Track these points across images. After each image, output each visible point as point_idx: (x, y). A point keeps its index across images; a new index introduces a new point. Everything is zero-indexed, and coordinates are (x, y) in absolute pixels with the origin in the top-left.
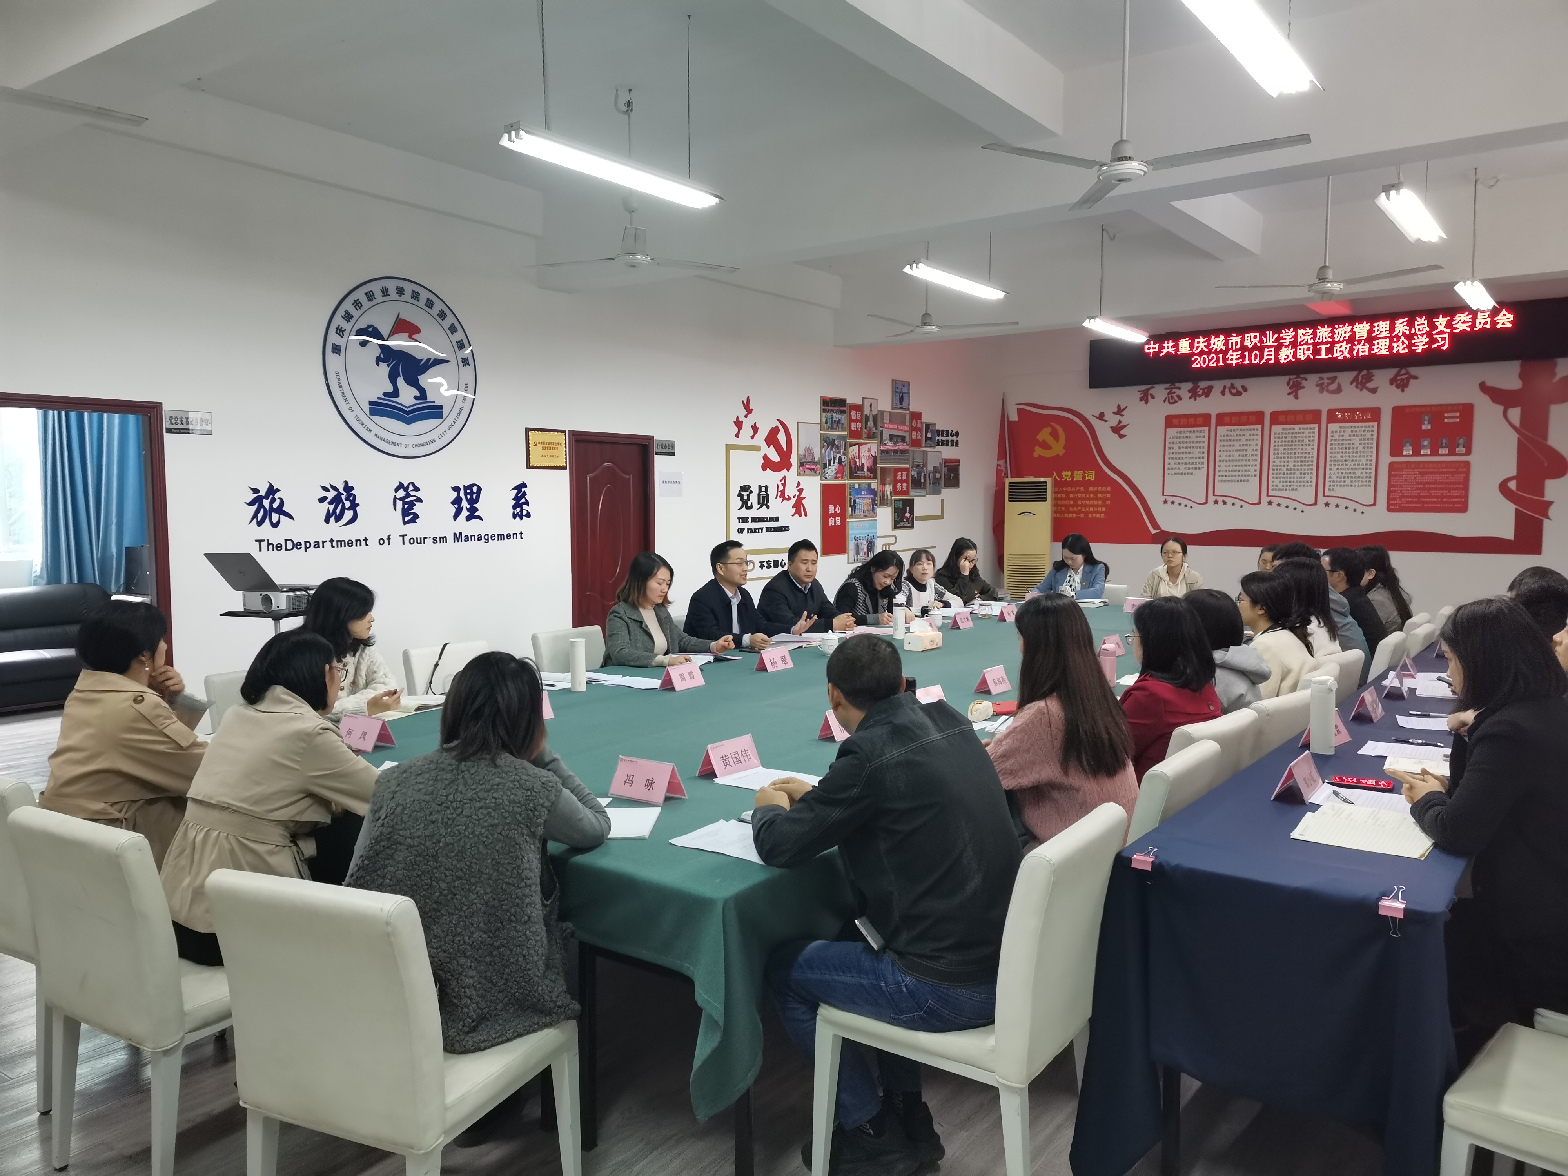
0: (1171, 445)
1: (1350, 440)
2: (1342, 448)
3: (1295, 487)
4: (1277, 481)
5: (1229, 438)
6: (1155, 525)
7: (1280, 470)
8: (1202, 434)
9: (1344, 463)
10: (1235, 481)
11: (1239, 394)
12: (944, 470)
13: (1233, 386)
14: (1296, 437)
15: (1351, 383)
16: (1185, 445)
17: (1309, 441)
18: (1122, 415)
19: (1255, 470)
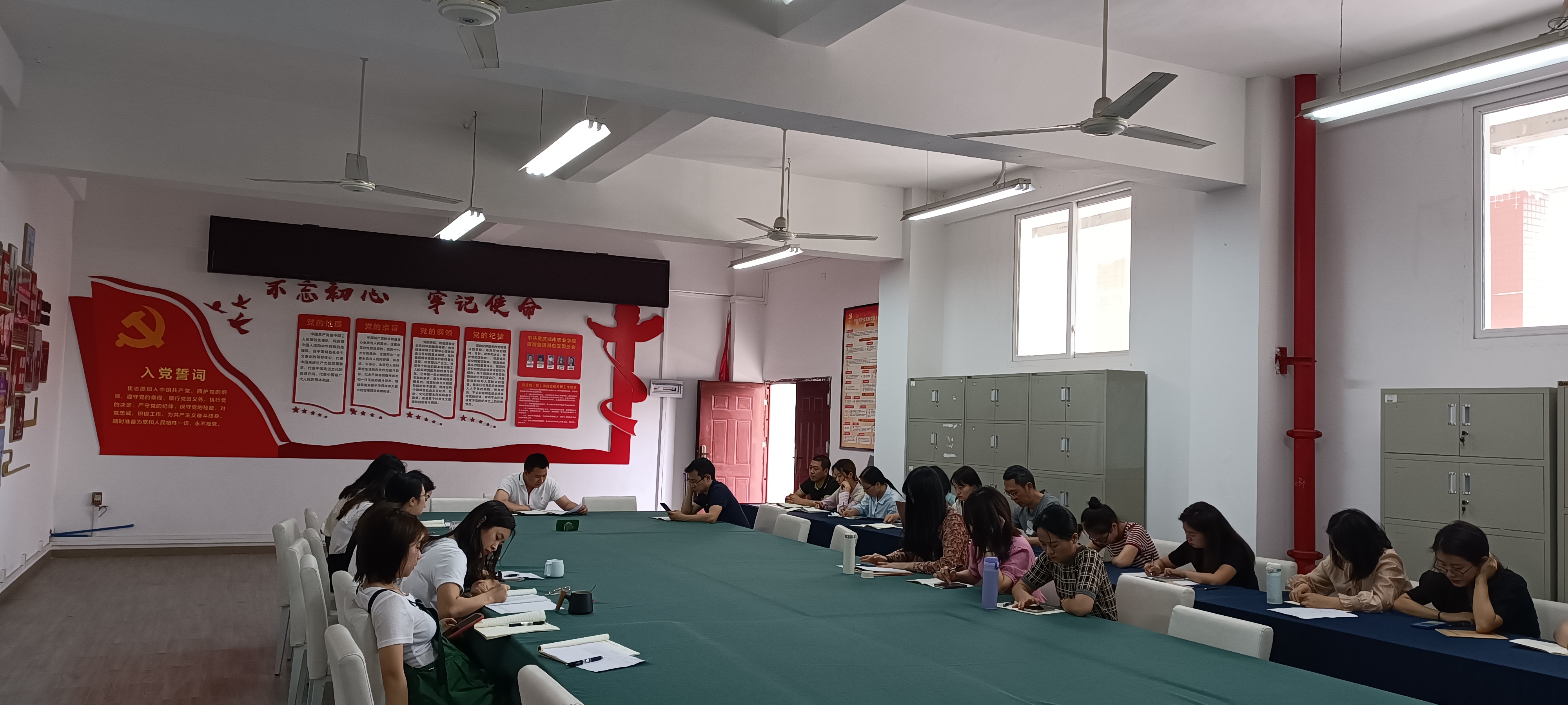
0: (305, 348)
1: (485, 358)
2: (478, 365)
3: (435, 400)
4: (417, 393)
5: (369, 346)
6: (282, 436)
7: (421, 382)
8: (340, 339)
9: (481, 379)
10: (375, 391)
11: (380, 301)
12: (42, 356)
13: (374, 293)
14: (436, 351)
15: (486, 306)
16: (321, 349)
17: (449, 355)
18: (244, 308)
19: (397, 381)
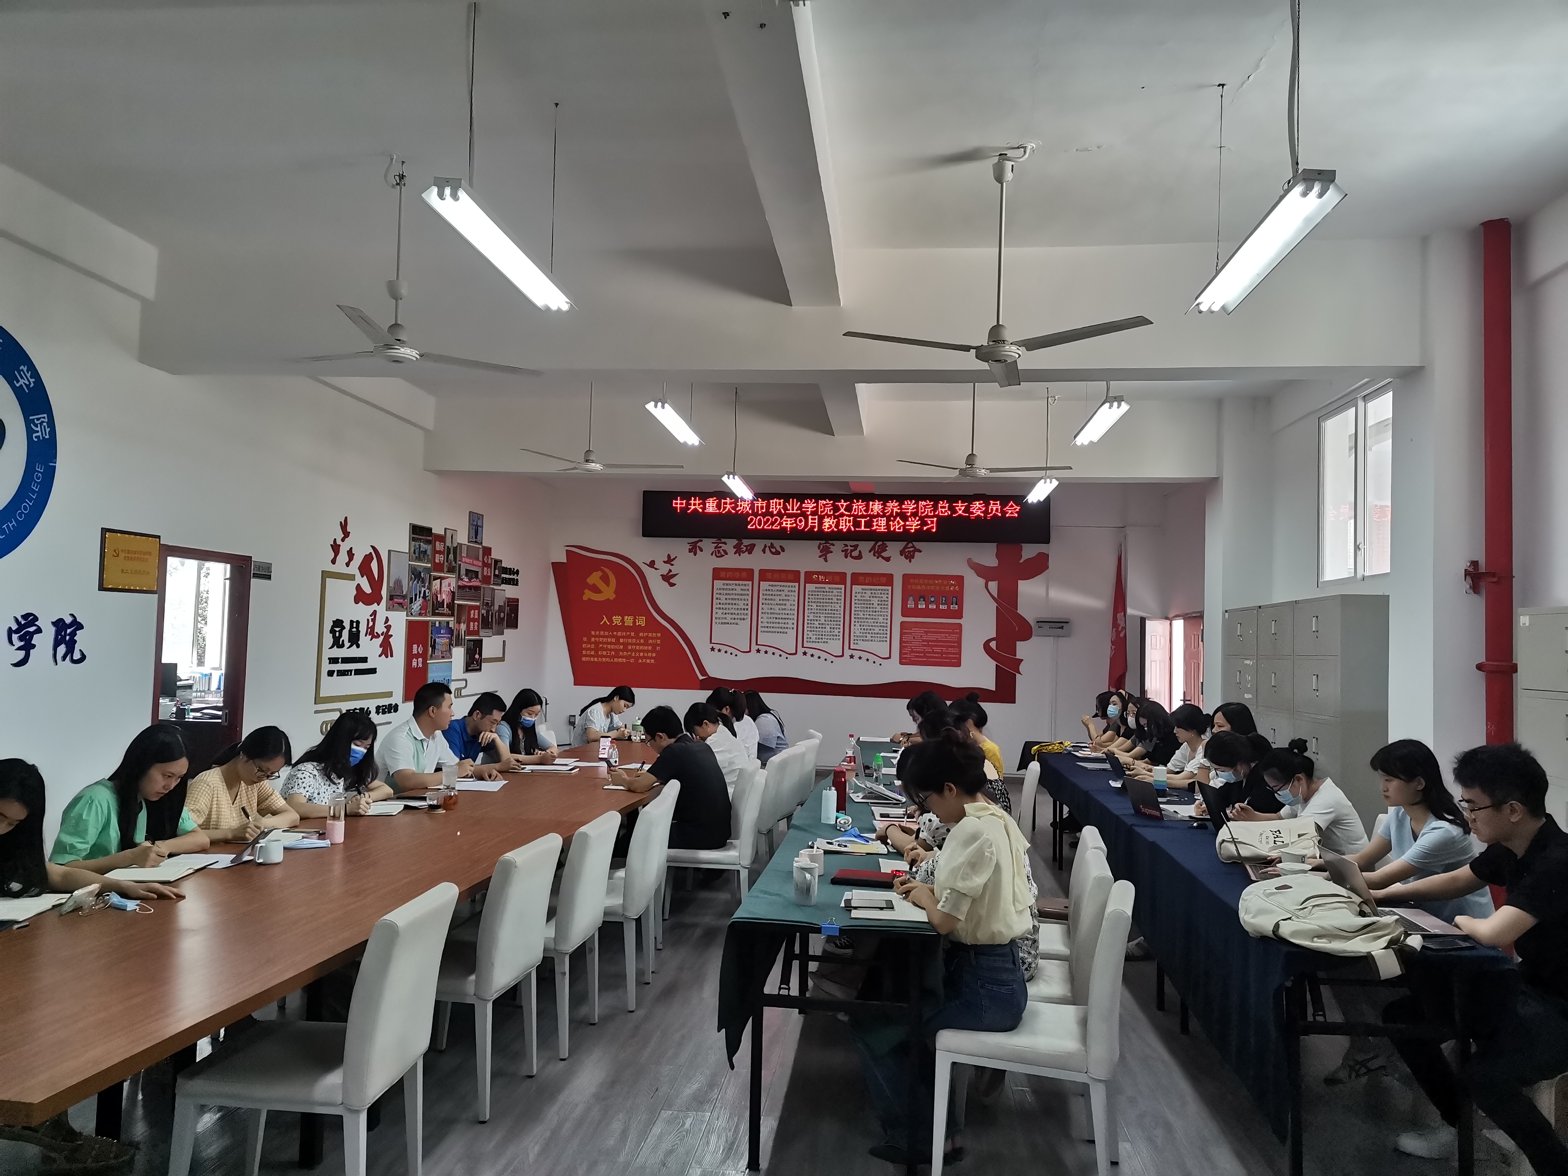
0: (718, 596)
1: (870, 600)
2: (864, 607)
3: (826, 640)
4: (811, 634)
5: (771, 593)
6: (703, 671)
7: (814, 624)
8: (746, 588)
9: (866, 620)
10: (775, 632)
11: (778, 553)
12: (507, 609)
13: (772, 546)
14: (826, 595)
15: (870, 552)
16: (730, 597)
17: (838, 599)
18: (672, 565)
19: (793, 624)
